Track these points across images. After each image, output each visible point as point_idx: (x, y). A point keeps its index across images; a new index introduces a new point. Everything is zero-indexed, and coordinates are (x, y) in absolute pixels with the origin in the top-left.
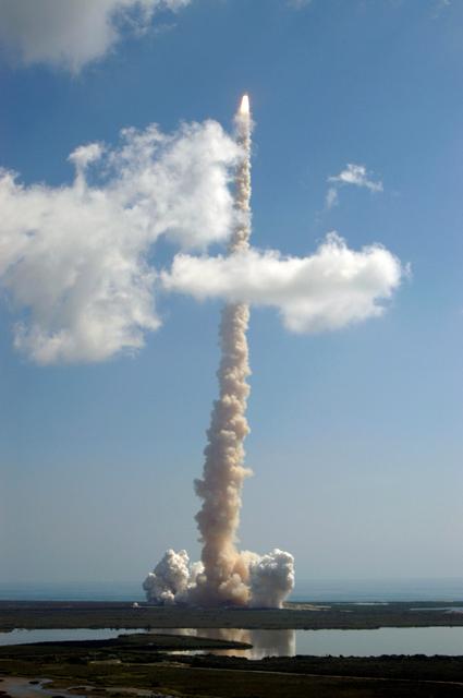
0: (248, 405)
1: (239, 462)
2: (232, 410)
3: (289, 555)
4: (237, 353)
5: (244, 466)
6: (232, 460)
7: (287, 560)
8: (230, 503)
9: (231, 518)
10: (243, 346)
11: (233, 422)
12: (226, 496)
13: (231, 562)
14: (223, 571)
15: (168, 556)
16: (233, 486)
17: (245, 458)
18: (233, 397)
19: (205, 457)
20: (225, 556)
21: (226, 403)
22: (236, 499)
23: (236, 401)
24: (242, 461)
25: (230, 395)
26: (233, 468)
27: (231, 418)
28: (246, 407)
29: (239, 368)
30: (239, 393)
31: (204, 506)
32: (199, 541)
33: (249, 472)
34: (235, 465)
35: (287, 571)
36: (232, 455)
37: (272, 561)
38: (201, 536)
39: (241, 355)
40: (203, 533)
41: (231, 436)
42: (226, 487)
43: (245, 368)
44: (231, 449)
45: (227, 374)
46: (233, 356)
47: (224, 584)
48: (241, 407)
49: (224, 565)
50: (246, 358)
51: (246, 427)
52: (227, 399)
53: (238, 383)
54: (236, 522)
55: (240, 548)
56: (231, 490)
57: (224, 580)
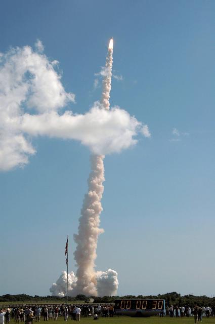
0: (103, 196)
1: (96, 226)
2: (93, 199)
3: (115, 272)
4: (98, 170)
5: (99, 227)
6: (92, 224)
7: (114, 274)
8: (91, 246)
9: (91, 254)
10: (101, 166)
11: (93, 204)
12: (89, 242)
13: (90, 277)
14: (86, 281)
15: (63, 275)
16: (93, 238)
17: (100, 223)
18: (94, 192)
19: (79, 222)
20: (87, 274)
21: (90, 195)
22: (94, 245)
23: (95, 194)
24: (98, 225)
25: (92, 191)
26: (93, 228)
27: (93, 203)
28: (101, 197)
29: (98, 177)
30: (98, 190)
31: (77, 248)
32: (76, 265)
33: (102, 230)
34: (94, 227)
35: (114, 280)
36: (92, 222)
37: (106, 275)
38: (76, 263)
39: (100, 171)
40: (77, 262)
41: (92, 212)
42: (89, 238)
43: (102, 177)
44: (92, 218)
45: (92, 180)
46: (96, 171)
47: (86, 288)
48: (98, 198)
49: (86, 278)
50: (103, 172)
51: (100, 207)
52: (91, 193)
53: (97, 185)
54: (94, 256)
55: (96, 270)
56: (91, 239)
57: (86, 286)
